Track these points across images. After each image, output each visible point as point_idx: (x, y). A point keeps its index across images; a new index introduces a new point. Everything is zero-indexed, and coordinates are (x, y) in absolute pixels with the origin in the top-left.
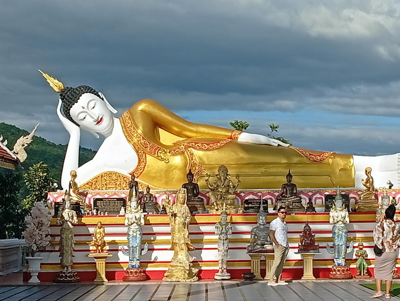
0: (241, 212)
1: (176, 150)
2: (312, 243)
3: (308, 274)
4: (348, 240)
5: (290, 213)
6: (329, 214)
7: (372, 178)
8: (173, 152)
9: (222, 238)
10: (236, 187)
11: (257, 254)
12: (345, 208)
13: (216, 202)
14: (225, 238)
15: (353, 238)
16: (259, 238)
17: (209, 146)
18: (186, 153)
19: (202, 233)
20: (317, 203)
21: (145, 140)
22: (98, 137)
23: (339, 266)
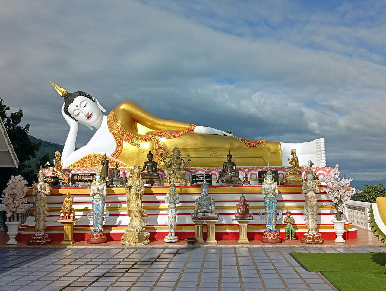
0: (189, 184)
1: (146, 138)
2: (247, 211)
3: (244, 238)
4: (278, 208)
5: (230, 186)
6: (261, 186)
7: (297, 157)
8: (144, 139)
9: (171, 207)
10: (187, 165)
11: (199, 220)
12: (275, 182)
13: (169, 176)
14: (173, 207)
15: (282, 206)
16: (202, 206)
17: (171, 135)
18: (153, 140)
19: (158, 202)
20: (252, 178)
21: (122, 130)
22: (92, 129)
23: (270, 232)
